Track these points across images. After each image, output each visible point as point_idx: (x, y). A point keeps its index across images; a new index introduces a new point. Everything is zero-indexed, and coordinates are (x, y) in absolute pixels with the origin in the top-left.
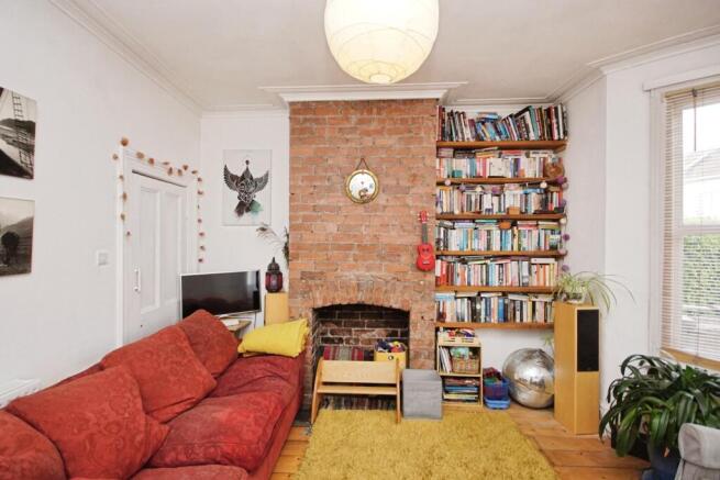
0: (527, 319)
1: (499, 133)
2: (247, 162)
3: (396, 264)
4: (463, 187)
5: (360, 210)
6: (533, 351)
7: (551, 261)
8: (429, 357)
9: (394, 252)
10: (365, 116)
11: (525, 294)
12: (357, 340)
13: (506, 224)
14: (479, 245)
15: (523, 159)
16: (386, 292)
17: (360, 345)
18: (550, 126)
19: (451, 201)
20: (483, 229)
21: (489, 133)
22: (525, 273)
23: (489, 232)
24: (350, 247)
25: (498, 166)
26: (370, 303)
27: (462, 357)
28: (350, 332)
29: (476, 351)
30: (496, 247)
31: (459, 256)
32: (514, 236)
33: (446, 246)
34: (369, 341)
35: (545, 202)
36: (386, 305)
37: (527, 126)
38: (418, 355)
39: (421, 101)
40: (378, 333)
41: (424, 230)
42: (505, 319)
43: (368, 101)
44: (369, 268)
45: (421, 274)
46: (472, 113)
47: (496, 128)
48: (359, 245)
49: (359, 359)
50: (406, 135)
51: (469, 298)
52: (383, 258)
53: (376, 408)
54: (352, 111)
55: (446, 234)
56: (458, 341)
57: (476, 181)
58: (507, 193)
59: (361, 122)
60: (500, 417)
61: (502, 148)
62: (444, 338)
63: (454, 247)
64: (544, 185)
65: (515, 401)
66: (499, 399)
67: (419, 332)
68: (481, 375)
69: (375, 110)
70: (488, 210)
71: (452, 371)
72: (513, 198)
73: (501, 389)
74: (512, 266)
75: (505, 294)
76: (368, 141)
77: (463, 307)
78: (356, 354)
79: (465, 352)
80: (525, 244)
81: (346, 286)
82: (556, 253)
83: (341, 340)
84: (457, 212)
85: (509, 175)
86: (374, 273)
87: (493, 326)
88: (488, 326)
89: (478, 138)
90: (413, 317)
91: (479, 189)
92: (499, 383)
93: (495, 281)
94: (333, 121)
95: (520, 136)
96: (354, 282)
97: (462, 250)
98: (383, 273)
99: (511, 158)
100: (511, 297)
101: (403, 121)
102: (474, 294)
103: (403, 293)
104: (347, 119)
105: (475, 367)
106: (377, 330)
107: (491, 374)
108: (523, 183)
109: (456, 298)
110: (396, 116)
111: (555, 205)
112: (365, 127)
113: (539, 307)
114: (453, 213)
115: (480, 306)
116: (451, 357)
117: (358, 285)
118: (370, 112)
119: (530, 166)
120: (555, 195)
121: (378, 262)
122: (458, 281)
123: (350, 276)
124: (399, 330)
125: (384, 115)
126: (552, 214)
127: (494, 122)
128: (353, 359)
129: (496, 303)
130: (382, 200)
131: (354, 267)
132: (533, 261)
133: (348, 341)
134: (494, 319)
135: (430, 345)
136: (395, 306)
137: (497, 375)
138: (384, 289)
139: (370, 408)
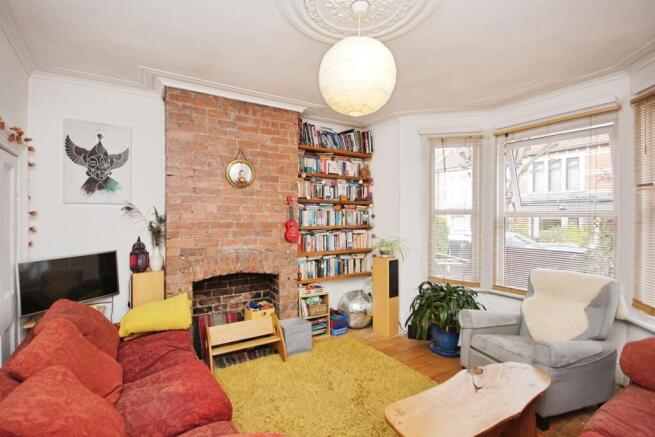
0: (351, 271)
1: (335, 143)
2: (99, 136)
3: (269, 238)
4: (314, 179)
5: (239, 194)
6: (356, 292)
7: (364, 231)
8: (293, 308)
9: (267, 227)
10: (242, 114)
11: (350, 254)
12: (225, 306)
13: (339, 207)
14: (322, 222)
15: (348, 163)
16: (261, 261)
17: (228, 309)
18: (364, 144)
19: (304, 189)
20: (324, 210)
21: (330, 143)
22: (350, 240)
23: (328, 212)
24: (229, 226)
25: (334, 167)
26: (247, 271)
27: (316, 304)
28: (218, 300)
29: (323, 297)
30: (332, 223)
31: (310, 230)
32: (343, 215)
33: (301, 223)
34: (237, 305)
35: (360, 193)
36: (261, 271)
37: (352, 142)
38: (285, 307)
39: (287, 111)
40: (245, 297)
41: (291, 210)
42: (339, 273)
43: (245, 103)
44: (246, 243)
45: (288, 244)
46: (319, 126)
47: (334, 140)
48: (238, 224)
49: (233, 321)
50: (276, 136)
51: (316, 261)
52: (258, 234)
53: (256, 357)
54: (230, 108)
55: (301, 214)
56: (313, 292)
57: (321, 176)
58: (339, 185)
59: (239, 119)
60: (345, 339)
61: (336, 154)
62: (303, 292)
63: (306, 224)
64: (361, 182)
65: (349, 328)
66: (341, 327)
67: (285, 290)
68: (329, 314)
69: (251, 111)
70: (328, 197)
71: (309, 315)
72: (342, 189)
73: (341, 321)
74: (342, 236)
75: (338, 255)
76: (246, 136)
77: (312, 268)
78: (230, 318)
79: (317, 299)
80: (349, 221)
81: (225, 260)
82: (366, 226)
83: (210, 309)
84: (309, 198)
85: (340, 173)
86: (250, 246)
87: (333, 279)
88: (329, 279)
89: (322, 145)
90: (282, 279)
91: (324, 182)
92: (339, 317)
93: (332, 248)
94: (213, 114)
95: (348, 148)
96: (233, 255)
97: (311, 225)
98: (258, 246)
99: (341, 162)
100: (342, 257)
101: (274, 125)
102: (319, 257)
103: (274, 260)
104: (227, 115)
105: (325, 309)
106: (243, 294)
107: (333, 312)
108: (348, 180)
109: (308, 261)
110: (268, 119)
111: (365, 196)
112: (242, 124)
113: (358, 262)
114: (305, 198)
115: (324, 266)
116: (308, 306)
117: (237, 257)
118: (247, 112)
119: (352, 168)
120: (366, 189)
121: (253, 237)
122: (309, 249)
123: (230, 249)
124: (262, 292)
125: (258, 117)
126: (365, 201)
127: (332, 135)
128: (228, 322)
129: (333, 262)
130: (257, 186)
131: (233, 242)
132: (355, 231)
133: (217, 308)
134: (333, 273)
135: (294, 298)
136: (268, 272)
137: (336, 312)
138: (259, 259)
139: (251, 358)
